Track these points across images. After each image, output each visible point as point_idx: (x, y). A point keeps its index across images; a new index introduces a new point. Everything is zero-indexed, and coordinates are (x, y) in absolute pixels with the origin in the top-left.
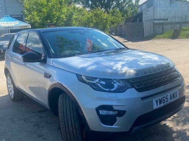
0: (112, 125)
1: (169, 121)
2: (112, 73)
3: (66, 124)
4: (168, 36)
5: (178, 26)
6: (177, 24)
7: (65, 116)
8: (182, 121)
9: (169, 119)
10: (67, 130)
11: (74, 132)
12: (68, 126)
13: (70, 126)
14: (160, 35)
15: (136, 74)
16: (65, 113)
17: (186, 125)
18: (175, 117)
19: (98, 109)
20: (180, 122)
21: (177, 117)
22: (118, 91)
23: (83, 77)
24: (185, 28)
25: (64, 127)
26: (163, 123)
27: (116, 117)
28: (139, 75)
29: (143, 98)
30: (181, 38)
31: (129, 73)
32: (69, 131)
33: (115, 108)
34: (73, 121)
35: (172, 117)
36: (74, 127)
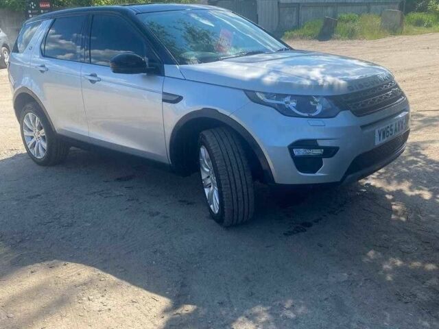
0: (314, 172)
1: (373, 178)
2: (310, 87)
3: (232, 178)
4: (310, 32)
5: (330, 10)
6: (327, 6)
7: (228, 164)
8: (396, 178)
9: (372, 176)
10: (233, 186)
11: (245, 190)
12: (235, 180)
13: (238, 181)
14: (293, 30)
15: (348, 87)
16: (227, 160)
17: (403, 184)
18: (381, 174)
19: (291, 147)
20: (392, 180)
21: (385, 173)
22: (325, 115)
23: (258, 94)
24: (345, 16)
25: (228, 181)
26: (364, 182)
27: (321, 158)
28: (353, 89)
29: (363, 127)
30: (338, 39)
31: (339, 85)
32: (236, 188)
33: (321, 143)
34: (242, 173)
35: (376, 174)
36: (244, 183)
